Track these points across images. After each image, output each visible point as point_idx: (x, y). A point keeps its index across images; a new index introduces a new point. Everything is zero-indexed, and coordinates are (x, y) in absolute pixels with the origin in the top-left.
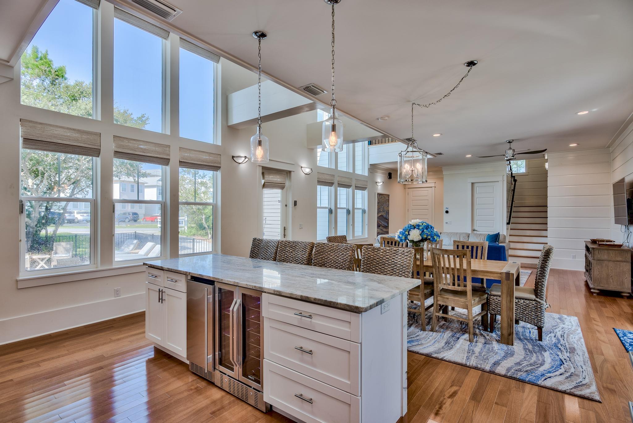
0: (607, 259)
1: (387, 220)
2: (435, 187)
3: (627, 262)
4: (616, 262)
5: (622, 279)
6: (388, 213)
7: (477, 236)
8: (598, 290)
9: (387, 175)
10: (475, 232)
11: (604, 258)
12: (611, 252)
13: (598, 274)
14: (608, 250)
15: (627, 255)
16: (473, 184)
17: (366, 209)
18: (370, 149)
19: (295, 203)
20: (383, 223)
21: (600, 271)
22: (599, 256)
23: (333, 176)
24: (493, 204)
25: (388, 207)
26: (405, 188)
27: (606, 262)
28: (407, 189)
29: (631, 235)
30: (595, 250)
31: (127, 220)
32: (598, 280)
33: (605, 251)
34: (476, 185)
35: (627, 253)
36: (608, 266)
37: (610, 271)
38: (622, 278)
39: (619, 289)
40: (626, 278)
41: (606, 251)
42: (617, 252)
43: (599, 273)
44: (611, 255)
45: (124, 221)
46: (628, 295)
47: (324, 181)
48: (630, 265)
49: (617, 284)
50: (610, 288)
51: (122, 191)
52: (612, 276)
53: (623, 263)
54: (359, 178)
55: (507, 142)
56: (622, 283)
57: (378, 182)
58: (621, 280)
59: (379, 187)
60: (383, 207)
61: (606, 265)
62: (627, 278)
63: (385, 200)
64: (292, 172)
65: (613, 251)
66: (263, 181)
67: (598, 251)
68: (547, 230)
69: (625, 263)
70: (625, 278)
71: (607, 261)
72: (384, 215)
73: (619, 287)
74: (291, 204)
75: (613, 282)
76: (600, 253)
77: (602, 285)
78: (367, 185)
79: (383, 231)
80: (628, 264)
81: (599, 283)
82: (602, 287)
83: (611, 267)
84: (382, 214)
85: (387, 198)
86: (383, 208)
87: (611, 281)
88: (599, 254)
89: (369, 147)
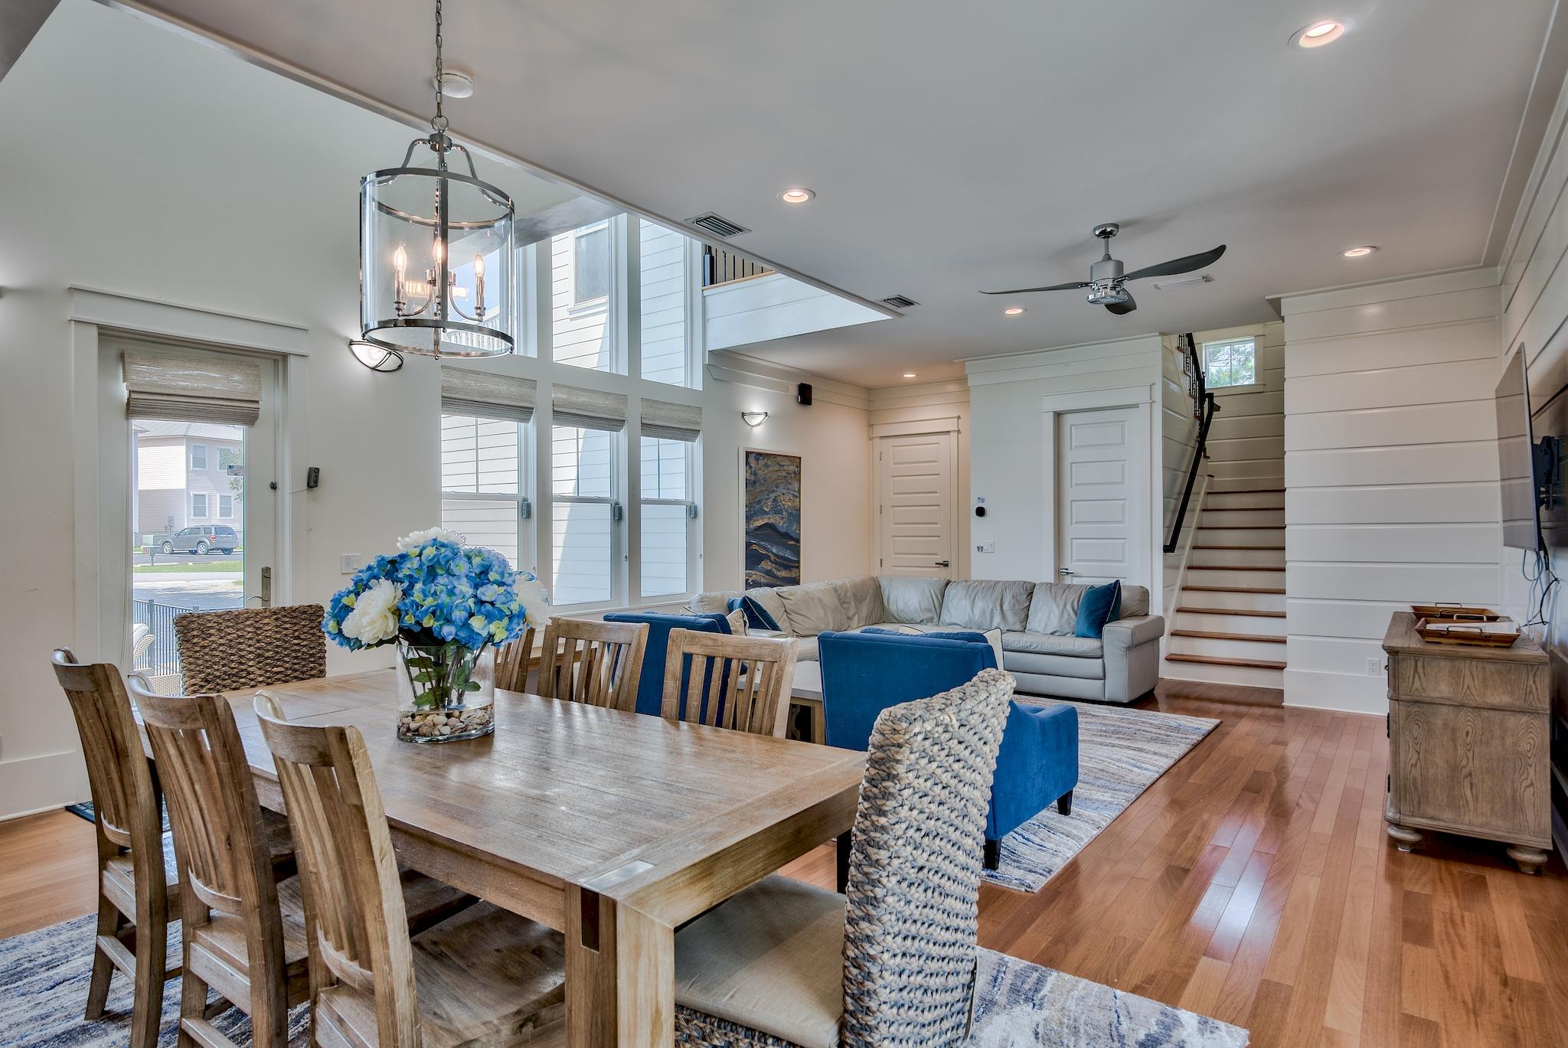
0: (1448, 699)
1: (792, 538)
2: (959, 432)
3: (1533, 712)
4: (1485, 714)
5: (1514, 791)
6: (795, 516)
7: (1056, 593)
8: (1417, 831)
9: (794, 391)
10: (1068, 580)
11: (1437, 695)
12: (1465, 667)
13: (1413, 761)
14: (1451, 658)
15: (1531, 682)
16: (1058, 416)
17: (699, 502)
18: (709, 300)
19: (313, 479)
20: (774, 551)
21: (1423, 747)
22: (1417, 684)
23: (532, 383)
24: (1122, 483)
25: (795, 496)
26: (871, 439)
27: (1444, 709)
28: (879, 440)
29: (1556, 593)
30: (1401, 656)
31: (201, 549)
32: (1416, 788)
33: (1443, 664)
34: (1068, 420)
35: (1531, 675)
36: (1454, 730)
37: (1461, 750)
38: (1513, 782)
39: (1500, 833)
40: (1528, 782)
41: (1445, 665)
42: (1490, 667)
43: (1419, 758)
44: (1468, 681)
45: (194, 553)
46: (1538, 859)
47: (477, 399)
48: (1548, 726)
49: (1492, 809)
50: (1465, 827)
51: (194, 467)
52: (1470, 775)
53: (1519, 716)
54: (658, 396)
55: (1097, 233)
56: (1515, 806)
57: (752, 414)
58: (1509, 791)
59: (757, 431)
60: (772, 496)
61: (1445, 725)
62: (1532, 784)
63: (784, 474)
64: (292, 360)
65: (1474, 663)
66: (123, 391)
67: (1413, 661)
68: (1283, 570)
69: (1524, 719)
70: (1525, 784)
71: (1451, 708)
72: (782, 524)
73: (1500, 823)
74: (291, 480)
75: (1477, 797)
76: (1420, 670)
77: (1430, 811)
78: (698, 424)
79: (776, 577)
80: (1537, 723)
81: (1419, 803)
82: (1432, 818)
83: (1467, 734)
84: (772, 521)
85: (792, 468)
86: (775, 500)
87: (1468, 793)
88: (1417, 677)
89: (706, 293)
